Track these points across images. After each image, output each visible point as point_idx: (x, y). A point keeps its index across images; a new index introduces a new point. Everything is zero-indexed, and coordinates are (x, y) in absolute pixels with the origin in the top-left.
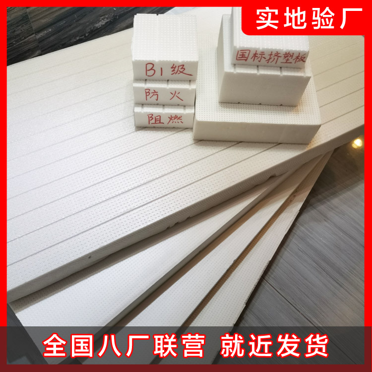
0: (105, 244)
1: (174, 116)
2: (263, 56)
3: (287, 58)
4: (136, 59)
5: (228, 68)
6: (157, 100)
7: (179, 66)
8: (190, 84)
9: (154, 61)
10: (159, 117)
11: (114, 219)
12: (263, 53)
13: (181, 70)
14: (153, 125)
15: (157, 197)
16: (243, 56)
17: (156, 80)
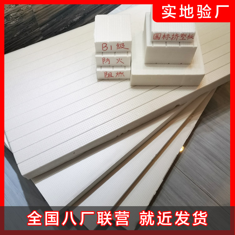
0: (82, 145)
1: (119, 72)
2: (169, 36)
3: (182, 37)
4: (97, 41)
5: (149, 44)
6: (109, 64)
7: (121, 44)
8: (127, 54)
9: (106, 42)
10: (110, 74)
11: (86, 132)
12: (168, 35)
13: (122, 46)
14: (108, 78)
15: (111, 119)
16: (157, 37)
17: (108, 53)
